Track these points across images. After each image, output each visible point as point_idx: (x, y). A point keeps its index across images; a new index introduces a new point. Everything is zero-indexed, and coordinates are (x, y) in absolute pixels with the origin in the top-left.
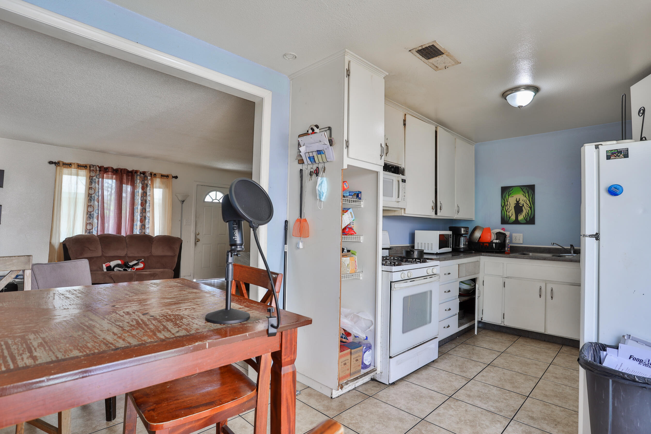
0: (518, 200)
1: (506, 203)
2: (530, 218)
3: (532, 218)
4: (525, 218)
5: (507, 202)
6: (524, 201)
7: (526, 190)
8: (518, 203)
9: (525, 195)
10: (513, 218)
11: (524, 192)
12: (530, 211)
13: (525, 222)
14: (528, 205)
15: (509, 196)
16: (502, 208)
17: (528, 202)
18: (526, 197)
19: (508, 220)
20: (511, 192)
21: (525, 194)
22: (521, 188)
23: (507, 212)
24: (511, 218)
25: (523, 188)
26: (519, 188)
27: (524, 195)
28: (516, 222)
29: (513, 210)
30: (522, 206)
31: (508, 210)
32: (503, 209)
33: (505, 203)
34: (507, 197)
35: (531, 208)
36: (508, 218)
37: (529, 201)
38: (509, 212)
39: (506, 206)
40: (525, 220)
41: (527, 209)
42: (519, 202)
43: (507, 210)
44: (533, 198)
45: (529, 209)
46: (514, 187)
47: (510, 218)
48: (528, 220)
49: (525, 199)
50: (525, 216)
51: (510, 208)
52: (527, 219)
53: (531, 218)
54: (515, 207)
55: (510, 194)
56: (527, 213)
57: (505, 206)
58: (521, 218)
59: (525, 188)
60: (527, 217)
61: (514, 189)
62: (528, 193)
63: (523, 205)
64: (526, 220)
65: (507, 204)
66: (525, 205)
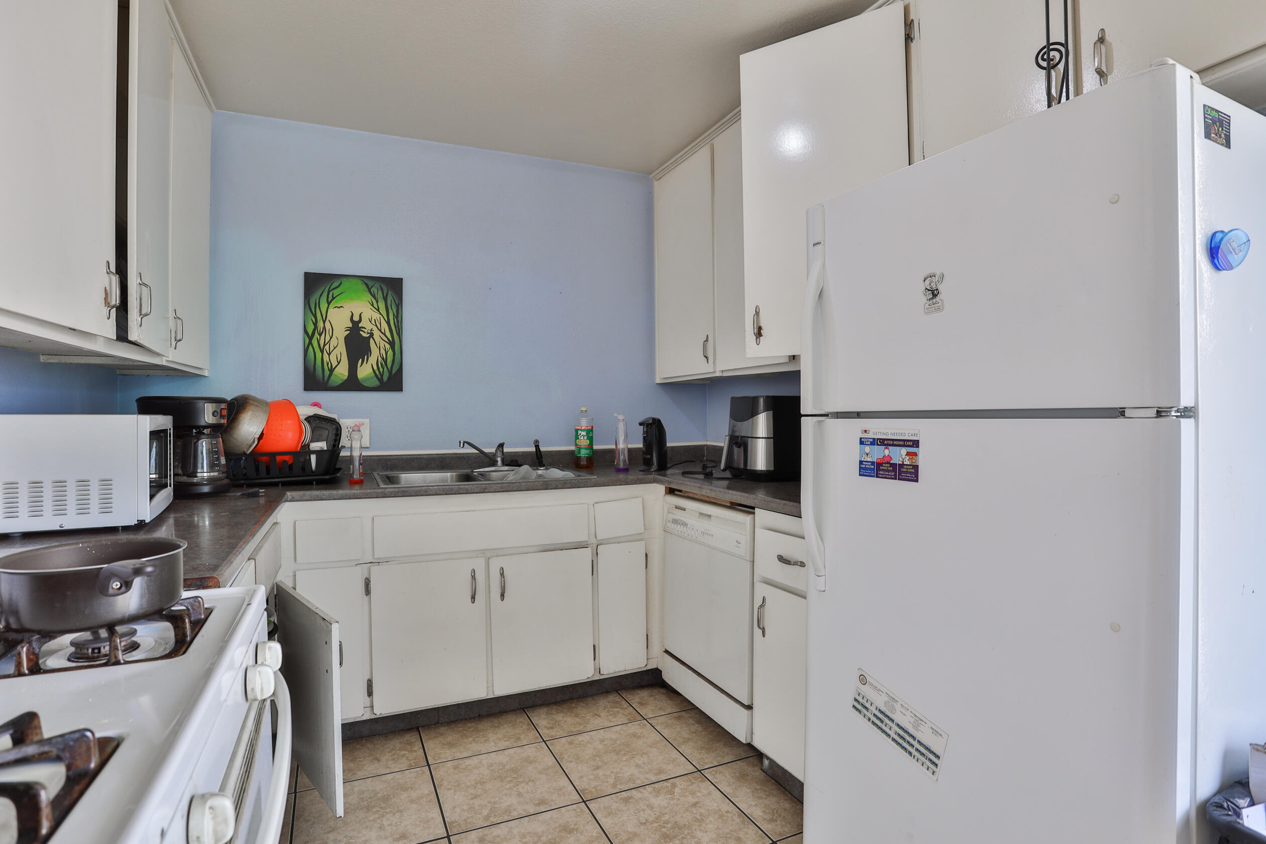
0: (356, 318)
1: (320, 324)
2: (390, 372)
3: (395, 373)
4: (377, 372)
5: (324, 322)
6: (373, 322)
7: (380, 292)
8: (355, 327)
9: (375, 305)
10: (342, 372)
11: (374, 296)
12: (390, 353)
13: (376, 383)
14: (385, 334)
15: (329, 303)
16: (307, 341)
17: (384, 325)
18: (378, 310)
19: (326, 379)
20: (336, 292)
21: (377, 302)
22: (367, 285)
23: (322, 351)
24: (335, 372)
25: (370, 283)
26: (359, 282)
27: (373, 305)
28: (352, 384)
29: (342, 349)
30: (368, 338)
31: (327, 347)
32: (310, 343)
33: (315, 324)
34: (324, 305)
35: (392, 344)
36: (327, 373)
37: (388, 323)
38: (329, 355)
39: (320, 335)
40: (376, 379)
41: (382, 345)
42: (360, 325)
43: (322, 346)
44: (397, 317)
45: (388, 346)
46: (344, 280)
47: (332, 370)
48: (385, 378)
49: (376, 316)
50: (375, 368)
51: (334, 342)
52: (382, 375)
53: (394, 371)
54: (347, 338)
55: (333, 298)
56: (383, 359)
57: (317, 335)
58: (365, 371)
59: (377, 285)
60: (381, 370)
61: (346, 284)
62: (385, 299)
63: (372, 335)
64: (380, 380)
65: (324, 328)
66: (377, 334)
